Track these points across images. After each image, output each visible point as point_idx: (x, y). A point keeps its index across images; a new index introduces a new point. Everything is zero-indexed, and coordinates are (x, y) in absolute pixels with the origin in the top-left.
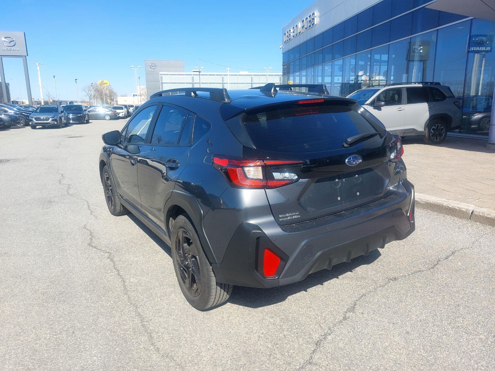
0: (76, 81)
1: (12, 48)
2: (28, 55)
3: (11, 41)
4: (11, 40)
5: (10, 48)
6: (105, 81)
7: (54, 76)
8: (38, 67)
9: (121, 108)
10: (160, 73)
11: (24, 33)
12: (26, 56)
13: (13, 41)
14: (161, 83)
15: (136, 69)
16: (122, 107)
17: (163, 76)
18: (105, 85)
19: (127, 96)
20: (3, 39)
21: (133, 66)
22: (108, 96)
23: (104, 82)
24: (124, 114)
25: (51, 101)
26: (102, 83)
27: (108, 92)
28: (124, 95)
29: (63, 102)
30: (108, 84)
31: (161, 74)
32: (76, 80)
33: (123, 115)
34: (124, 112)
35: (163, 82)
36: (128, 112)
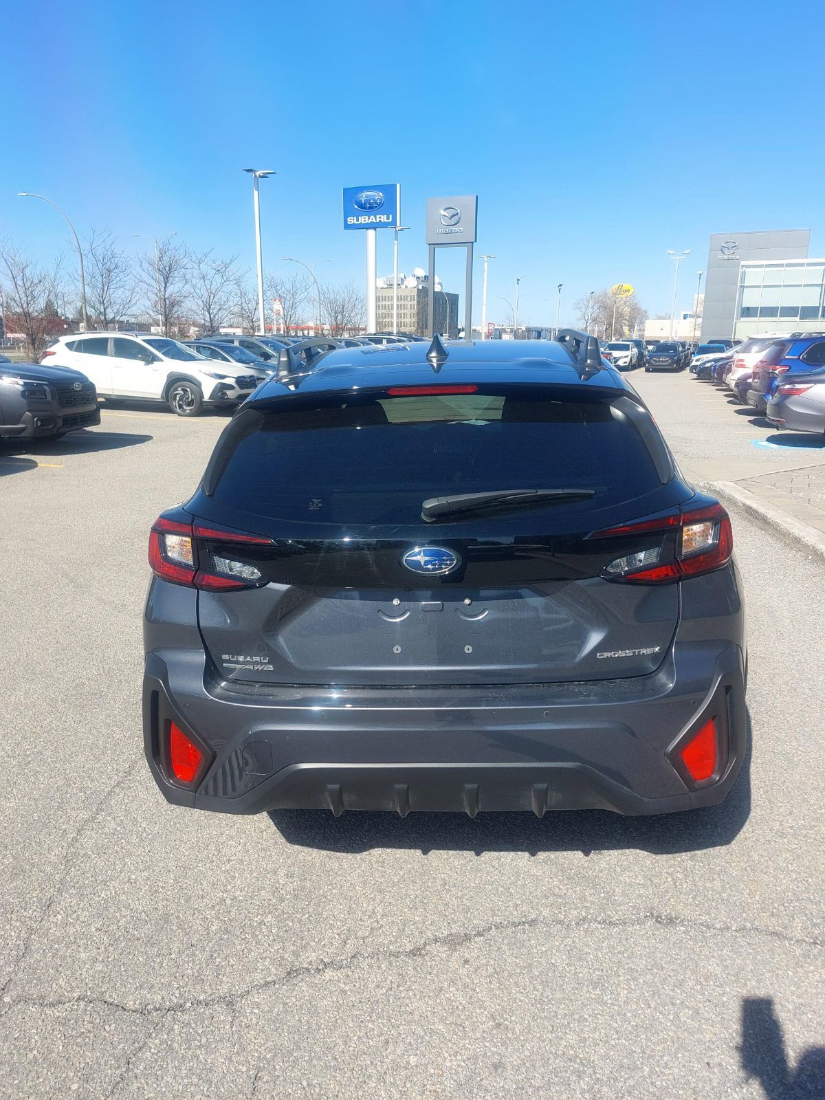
0: (560, 289)
1: (454, 228)
2: (476, 241)
3: (454, 216)
4: (453, 212)
5: (450, 228)
6: (626, 287)
7: (518, 280)
8: (486, 264)
9: (626, 348)
10: (743, 263)
11: (477, 197)
12: (472, 243)
13: (457, 214)
14: (741, 286)
15: (678, 258)
16: (628, 345)
17: (747, 270)
18: (626, 294)
19: (669, 318)
20: (442, 212)
21: (672, 252)
22: (625, 319)
23: (624, 288)
24: (627, 360)
25: (524, 329)
26: (620, 290)
27: (627, 310)
28: (663, 315)
29: (544, 331)
30: (631, 293)
31: (743, 266)
32: (561, 285)
33: (625, 362)
34: (629, 357)
35: (745, 285)
36: (641, 355)
